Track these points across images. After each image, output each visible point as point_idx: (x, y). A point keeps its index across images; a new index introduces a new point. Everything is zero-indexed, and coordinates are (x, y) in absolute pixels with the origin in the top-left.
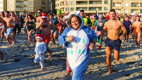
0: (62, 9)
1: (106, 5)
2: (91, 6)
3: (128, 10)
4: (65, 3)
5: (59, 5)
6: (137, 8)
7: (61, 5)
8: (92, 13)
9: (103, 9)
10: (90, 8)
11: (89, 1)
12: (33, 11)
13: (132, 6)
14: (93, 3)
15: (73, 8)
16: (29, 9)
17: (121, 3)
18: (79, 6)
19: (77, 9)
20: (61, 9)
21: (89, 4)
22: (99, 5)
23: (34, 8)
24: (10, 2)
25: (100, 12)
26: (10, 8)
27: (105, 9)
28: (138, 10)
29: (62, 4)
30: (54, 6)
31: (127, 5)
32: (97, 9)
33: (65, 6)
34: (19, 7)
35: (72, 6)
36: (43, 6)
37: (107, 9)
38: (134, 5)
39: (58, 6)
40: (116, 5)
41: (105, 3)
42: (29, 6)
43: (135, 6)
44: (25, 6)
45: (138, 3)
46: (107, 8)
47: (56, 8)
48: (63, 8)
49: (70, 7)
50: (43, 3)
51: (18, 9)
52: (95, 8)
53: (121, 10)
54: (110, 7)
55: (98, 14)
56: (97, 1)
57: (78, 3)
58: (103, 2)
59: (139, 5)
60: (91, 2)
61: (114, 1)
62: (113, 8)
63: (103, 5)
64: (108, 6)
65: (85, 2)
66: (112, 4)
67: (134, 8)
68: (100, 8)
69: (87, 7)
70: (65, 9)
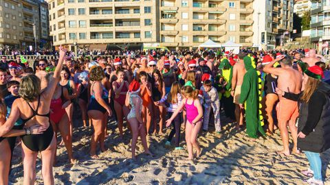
0: (63, 36)
1: (148, 28)
2: (119, 29)
3: (187, 37)
4: (67, 24)
5: (57, 27)
6: (203, 33)
7: (60, 28)
8: (123, 43)
9: (142, 35)
10: (118, 34)
11: (116, 20)
13: (194, 30)
14: (124, 23)
15: (84, 34)
17: (174, 24)
19: (94, 35)
20: (60, 35)
21: (116, 25)
22: (135, 28)
25: (138, 40)
27: (147, 35)
28: (204, 36)
29: (62, 25)
31: (185, 28)
32: (132, 35)
33: (68, 31)
35: (82, 30)
37: (150, 36)
38: (197, 27)
39: (55, 29)
40: (167, 27)
41: (146, 24)
43: (200, 29)
45: (204, 25)
46: (151, 32)
47: (51, 34)
48: (64, 34)
49: (78, 31)
52: (128, 33)
53: (175, 36)
54: (155, 32)
56: (130, 21)
57: (95, 23)
58: (142, 22)
59: (207, 27)
60: (119, 22)
61: (162, 20)
62: (161, 33)
63: (142, 28)
64: (152, 29)
65: (108, 22)
66: (159, 27)
67: (198, 33)
68: (137, 33)
69: (111, 33)
70: (67, 35)
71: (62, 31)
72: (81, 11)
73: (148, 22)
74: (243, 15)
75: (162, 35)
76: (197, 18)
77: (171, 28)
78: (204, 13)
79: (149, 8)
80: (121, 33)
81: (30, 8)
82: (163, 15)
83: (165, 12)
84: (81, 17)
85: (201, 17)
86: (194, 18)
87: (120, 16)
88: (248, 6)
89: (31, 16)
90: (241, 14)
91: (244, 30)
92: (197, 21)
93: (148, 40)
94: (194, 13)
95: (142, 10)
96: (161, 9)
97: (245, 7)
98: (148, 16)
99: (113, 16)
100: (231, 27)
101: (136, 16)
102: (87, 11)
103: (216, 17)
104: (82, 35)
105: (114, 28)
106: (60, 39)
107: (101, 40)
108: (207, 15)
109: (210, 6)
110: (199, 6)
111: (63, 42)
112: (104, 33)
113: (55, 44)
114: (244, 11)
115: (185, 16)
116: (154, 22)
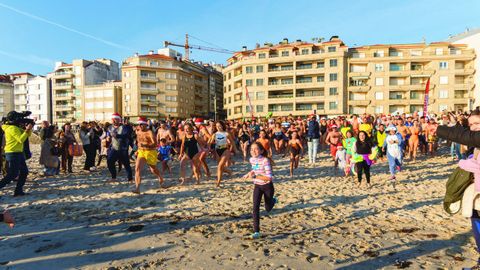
0: (239, 110)
1: (333, 98)
2: (301, 100)
3: (382, 107)
4: (244, 96)
5: (232, 100)
6: (403, 102)
7: (235, 100)
9: (327, 106)
10: (299, 106)
11: (297, 90)
12: (176, 115)
13: (390, 98)
14: (306, 93)
15: (262, 107)
16: (169, 110)
17: (366, 93)
18: (274, 101)
19: (271, 107)
20: (236, 108)
21: (297, 96)
22: (319, 99)
23: (179, 108)
24: (128, 97)
25: (321, 112)
26: (128, 109)
27: (333, 105)
28: (405, 106)
29: (238, 97)
30: (221, 102)
31: (380, 96)
32: (315, 107)
33: (245, 103)
34: (147, 106)
35: (260, 103)
36: (198, 102)
37: (335, 107)
38: (395, 95)
39: (230, 102)
40: (357, 97)
41: (331, 94)
42: (169, 103)
43: (399, 97)
44: (160, 105)
45: (405, 92)
46: (337, 103)
47: (225, 107)
48: (241, 107)
49: (255, 103)
50: (197, 97)
51: (145, 113)
52: (310, 104)
53: (366, 107)
54: (342, 103)
55: (318, 117)
56: (313, 90)
57: (273, 94)
58: (327, 92)
59: (408, 95)
60: (300, 92)
61: (350, 88)
62: (349, 103)
63: (327, 98)
64: (339, 99)
65: (288, 93)
66: (347, 96)
67: (395, 102)
68: (321, 104)
69: (292, 104)
70: (244, 109)
71: (239, 103)
72: (260, 82)
73: (333, 91)
74: (461, 77)
75: (350, 106)
76: (396, 84)
77: (362, 97)
78: (405, 78)
79: (336, 75)
80: (302, 104)
81: (200, 78)
82: (352, 82)
83: (354, 79)
84: (260, 88)
85: (400, 82)
86: (390, 84)
87: (302, 85)
88: (467, 66)
89: (201, 88)
90: (456, 76)
91: (462, 97)
92: (394, 88)
93: (333, 111)
94: (391, 78)
95: (327, 78)
96: (349, 75)
97: (463, 67)
98: (333, 84)
99: (294, 86)
100: (442, 93)
101: (319, 85)
102: (266, 82)
103: (421, 82)
104: (260, 108)
105: (294, 99)
106: (236, 113)
107: (279, 113)
108: (408, 80)
109: (413, 68)
110: (398, 69)
111: (239, 116)
112: (282, 105)
113: (229, 118)
114: (461, 72)
115: (380, 82)
116: (340, 91)
